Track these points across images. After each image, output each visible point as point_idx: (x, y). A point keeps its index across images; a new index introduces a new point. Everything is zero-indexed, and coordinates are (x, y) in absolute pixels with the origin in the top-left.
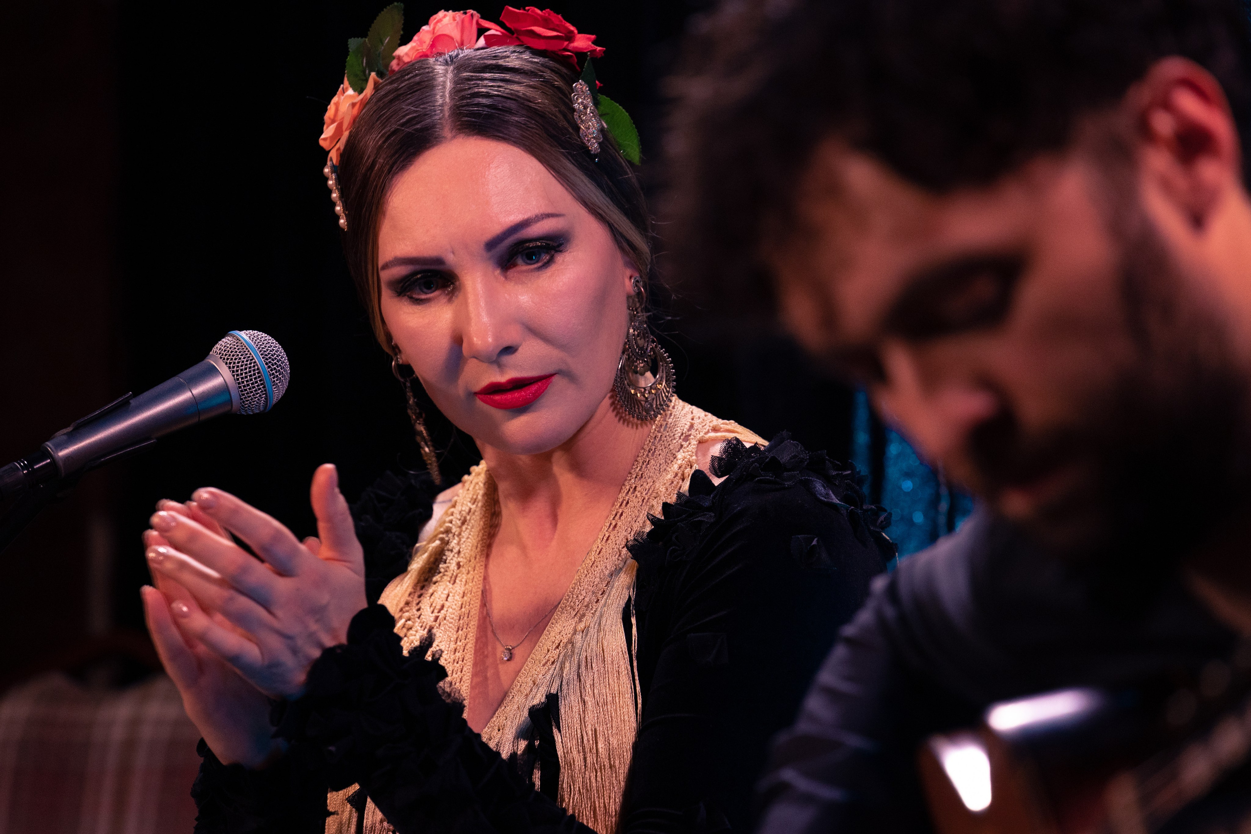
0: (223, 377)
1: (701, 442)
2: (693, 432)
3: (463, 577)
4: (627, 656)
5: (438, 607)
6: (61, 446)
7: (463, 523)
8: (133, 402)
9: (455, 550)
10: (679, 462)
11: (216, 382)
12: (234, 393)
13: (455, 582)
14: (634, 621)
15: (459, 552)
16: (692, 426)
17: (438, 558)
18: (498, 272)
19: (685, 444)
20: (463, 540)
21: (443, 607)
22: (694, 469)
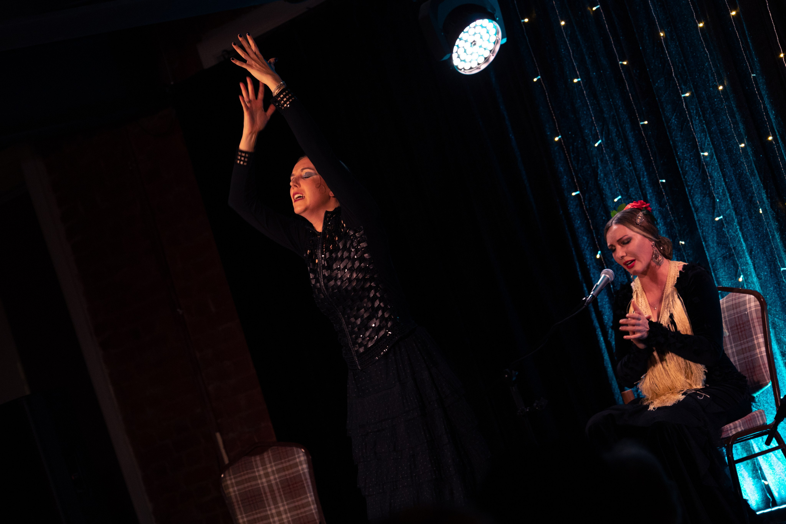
2: (676, 265)
3: (643, 297)
5: (641, 302)
9: (639, 293)
22: (679, 271)
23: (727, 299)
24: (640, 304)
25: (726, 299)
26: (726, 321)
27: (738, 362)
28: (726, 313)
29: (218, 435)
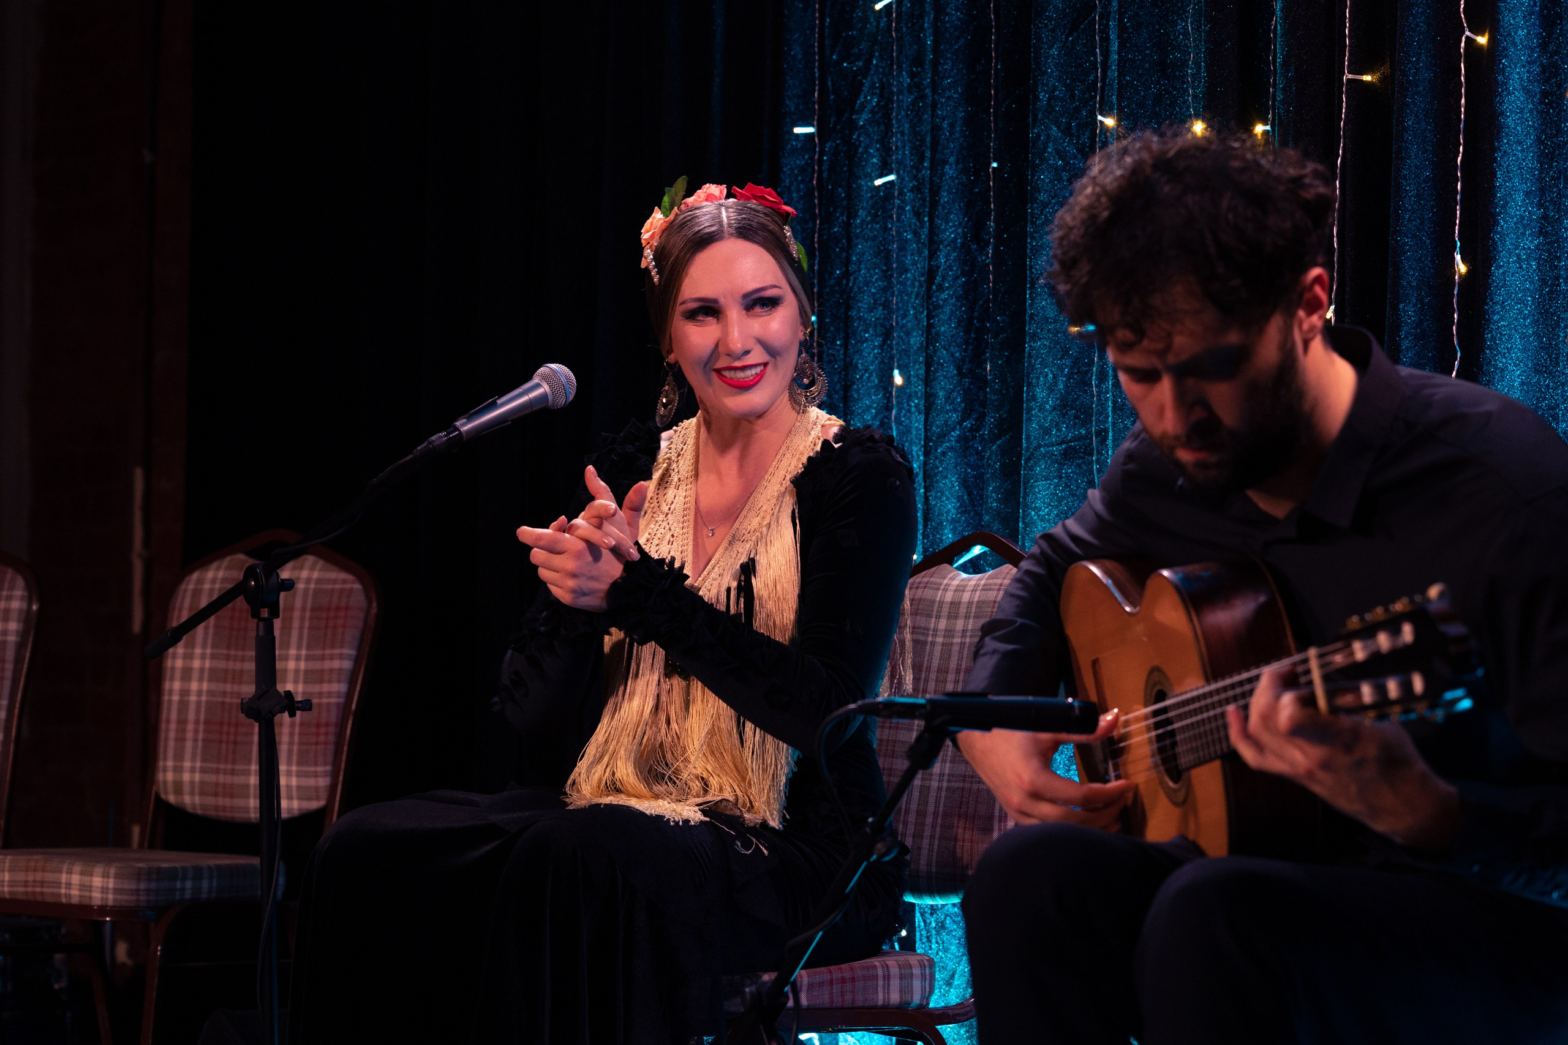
0: (545, 388)
1: (823, 426)
2: (818, 420)
3: (683, 487)
4: (794, 540)
5: (670, 502)
6: (464, 425)
7: (679, 455)
8: (499, 402)
9: (676, 470)
10: (813, 436)
11: (540, 391)
12: (550, 398)
13: (678, 489)
14: (797, 521)
15: (678, 472)
16: (817, 417)
17: (666, 474)
18: (744, 312)
19: (815, 427)
20: (680, 465)
21: (672, 503)
22: (822, 439)
23: (991, 581)
24: (664, 504)
25: (990, 578)
26: (964, 645)
27: (949, 781)
28: (971, 621)
29: (139, 474)
